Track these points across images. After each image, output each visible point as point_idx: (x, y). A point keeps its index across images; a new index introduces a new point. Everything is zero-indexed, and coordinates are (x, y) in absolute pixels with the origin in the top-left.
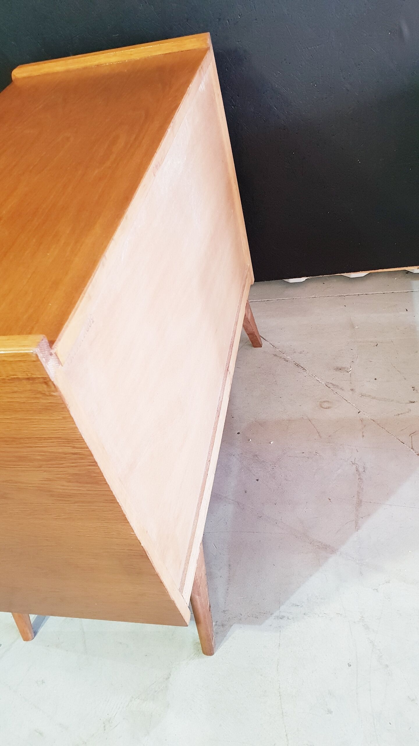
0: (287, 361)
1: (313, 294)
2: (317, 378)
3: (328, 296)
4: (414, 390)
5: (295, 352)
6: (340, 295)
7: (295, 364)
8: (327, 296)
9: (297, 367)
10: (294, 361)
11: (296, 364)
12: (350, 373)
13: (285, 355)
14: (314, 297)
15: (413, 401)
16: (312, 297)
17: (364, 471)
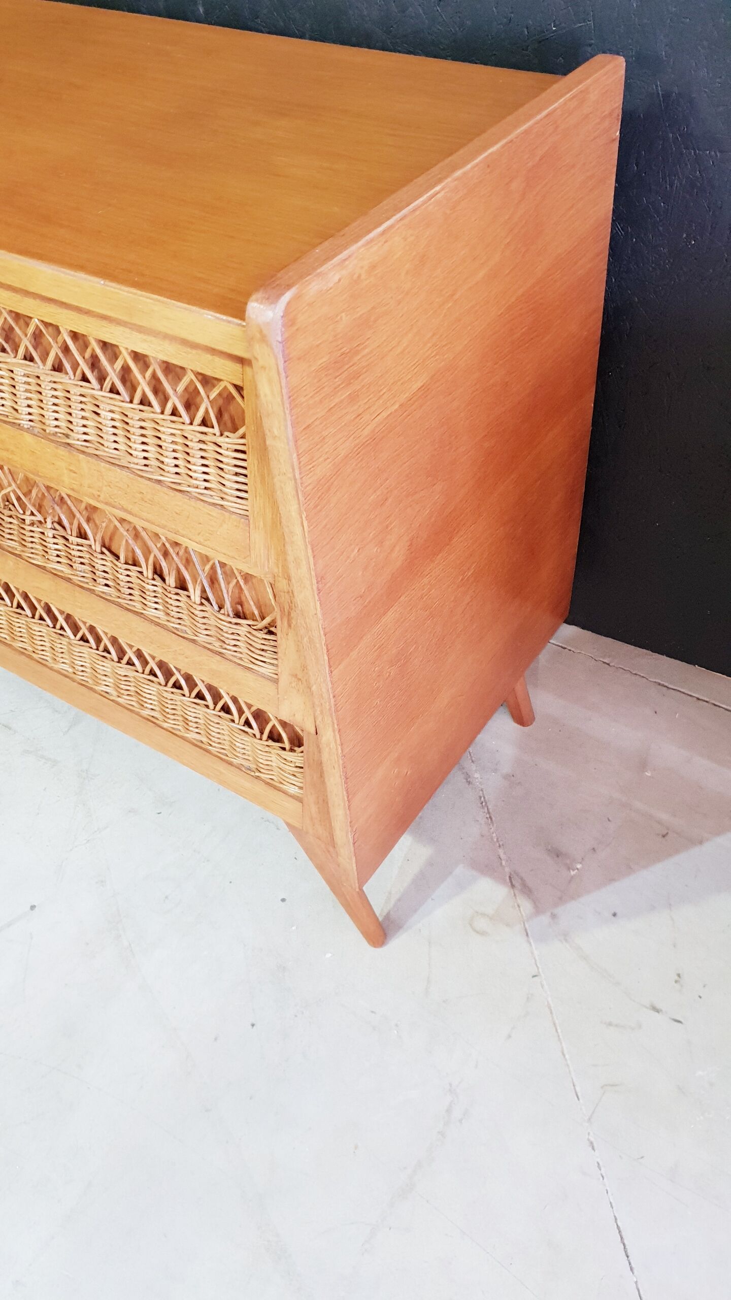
0: (469, 783)
1: (609, 657)
2: (501, 852)
3: (635, 674)
4: (676, 982)
5: (495, 771)
6: (662, 683)
7: (480, 797)
8: (634, 672)
9: (481, 805)
10: (482, 790)
11: (482, 799)
12: (572, 873)
13: (474, 767)
14: (608, 662)
15: (658, 1006)
16: (604, 661)
17: (460, 1121)
